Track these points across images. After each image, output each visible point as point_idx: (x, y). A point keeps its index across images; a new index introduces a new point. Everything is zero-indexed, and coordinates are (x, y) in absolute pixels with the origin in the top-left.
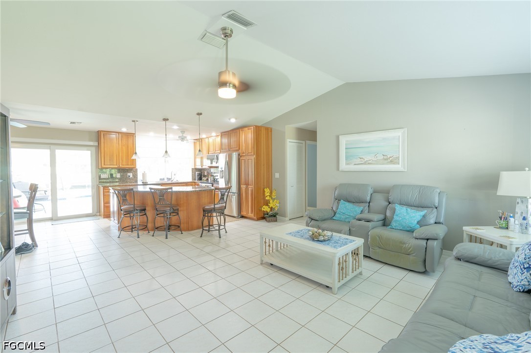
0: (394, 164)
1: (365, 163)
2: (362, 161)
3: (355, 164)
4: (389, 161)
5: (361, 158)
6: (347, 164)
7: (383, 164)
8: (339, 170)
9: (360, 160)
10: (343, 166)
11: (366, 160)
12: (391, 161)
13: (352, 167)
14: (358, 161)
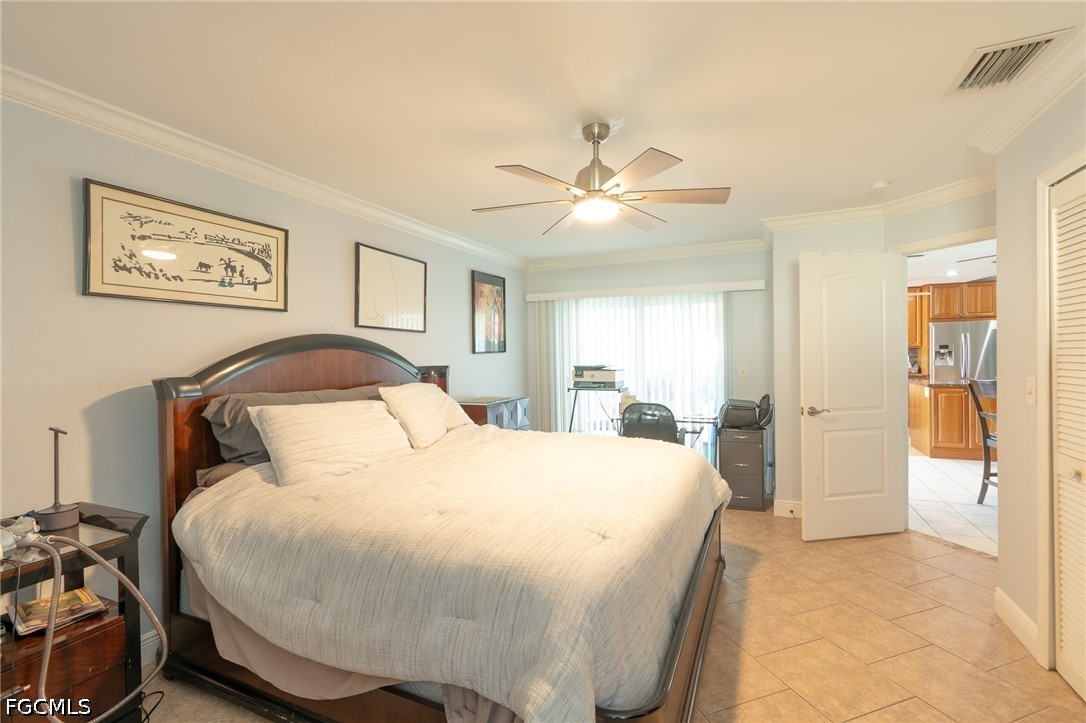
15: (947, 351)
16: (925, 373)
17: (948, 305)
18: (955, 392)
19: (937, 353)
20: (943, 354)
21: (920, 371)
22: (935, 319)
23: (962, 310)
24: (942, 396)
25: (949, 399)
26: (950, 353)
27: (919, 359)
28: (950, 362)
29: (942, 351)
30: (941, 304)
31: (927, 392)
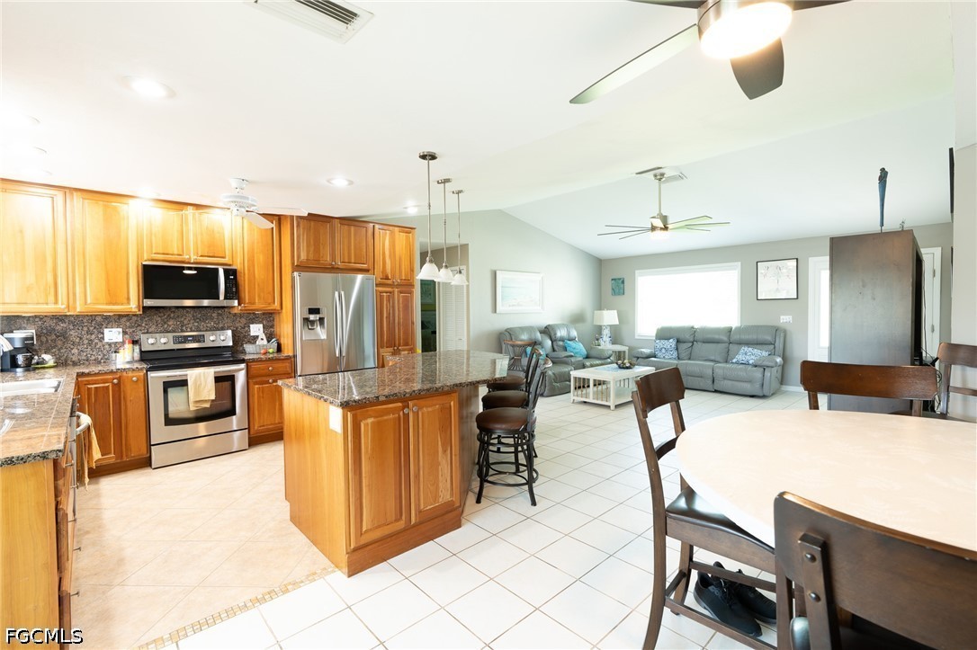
0: (537, 306)
1: (518, 305)
3: (510, 306)
4: (534, 302)
6: (503, 305)
7: (530, 306)
8: (496, 312)
9: (514, 301)
10: (500, 306)
11: (518, 301)
13: (508, 308)
14: (512, 302)
15: (318, 317)
16: (287, 352)
17: (317, 250)
18: (388, 412)
19: (306, 320)
20: (313, 322)
21: (279, 349)
22: (300, 267)
23: (333, 259)
24: (367, 424)
25: (378, 427)
26: (321, 320)
27: (277, 330)
28: (321, 333)
29: (312, 317)
30: (308, 246)
31: (335, 418)
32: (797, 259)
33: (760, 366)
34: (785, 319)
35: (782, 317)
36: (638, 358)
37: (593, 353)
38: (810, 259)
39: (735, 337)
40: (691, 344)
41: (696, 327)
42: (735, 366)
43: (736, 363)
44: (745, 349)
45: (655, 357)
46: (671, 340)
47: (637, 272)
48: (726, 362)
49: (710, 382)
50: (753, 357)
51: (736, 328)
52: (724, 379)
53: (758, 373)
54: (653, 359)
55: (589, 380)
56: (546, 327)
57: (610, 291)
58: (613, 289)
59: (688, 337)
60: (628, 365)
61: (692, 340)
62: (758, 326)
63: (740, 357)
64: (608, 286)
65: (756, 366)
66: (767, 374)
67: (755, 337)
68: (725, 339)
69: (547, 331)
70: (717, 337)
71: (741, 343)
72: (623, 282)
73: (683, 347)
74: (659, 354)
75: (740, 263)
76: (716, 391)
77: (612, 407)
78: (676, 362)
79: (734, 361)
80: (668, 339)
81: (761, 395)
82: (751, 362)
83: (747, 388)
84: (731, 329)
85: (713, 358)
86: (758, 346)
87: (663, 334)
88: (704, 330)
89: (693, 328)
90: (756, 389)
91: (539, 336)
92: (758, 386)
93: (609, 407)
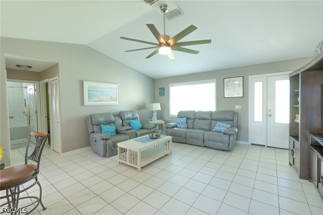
0: (115, 101)
1: (101, 101)
2: (99, 99)
3: (95, 101)
4: (113, 99)
5: (99, 98)
6: (89, 101)
7: (110, 101)
8: (83, 105)
9: (98, 98)
10: (86, 102)
11: (101, 99)
12: (114, 100)
13: (93, 103)
14: (97, 99)
32: (243, 77)
33: (227, 134)
34: (237, 107)
35: (236, 106)
36: (168, 128)
37: (145, 126)
38: (249, 76)
39: (214, 117)
40: (193, 120)
41: (196, 111)
42: (215, 133)
43: (215, 131)
44: (219, 123)
45: (176, 127)
46: (184, 118)
47: (170, 84)
48: (210, 130)
49: (202, 142)
50: (223, 128)
51: (215, 112)
52: (209, 140)
53: (226, 138)
54: (175, 128)
55: (126, 149)
56: (120, 113)
57: (158, 94)
58: (160, 93)
59: (192, 116)
60: (155, 137)
61: (194, 118)
62: (225, 111)
63: (217, 128)
64: (157, 92)
65: (225, 134)
66: (231, 138)
67: (224, 117)
68: (209, 117)
69: (120, 115)
70: (205, 116)
71: (217, 120)
72: (164, 90)
73: (190, 121)
74: (179, 126)
75: (216, 79)
76: (205, 146)
77: (139, 169)
78: (185, 130)
79: (214, 130)
80: (183, 118)
81: (228, 150)
82: (222, 131)
83: (221, 146)
84: (212, 112)
85: (204, 127)
86: (225, 122)
87: (181, 115)
88: (200, 112)
89: (194, 111)
90: (225, 147)
91: (113, 118)
92: (226, 145)
93: (137, 169)
